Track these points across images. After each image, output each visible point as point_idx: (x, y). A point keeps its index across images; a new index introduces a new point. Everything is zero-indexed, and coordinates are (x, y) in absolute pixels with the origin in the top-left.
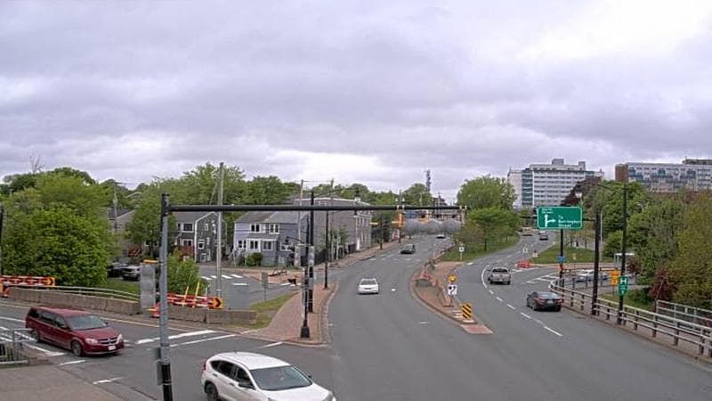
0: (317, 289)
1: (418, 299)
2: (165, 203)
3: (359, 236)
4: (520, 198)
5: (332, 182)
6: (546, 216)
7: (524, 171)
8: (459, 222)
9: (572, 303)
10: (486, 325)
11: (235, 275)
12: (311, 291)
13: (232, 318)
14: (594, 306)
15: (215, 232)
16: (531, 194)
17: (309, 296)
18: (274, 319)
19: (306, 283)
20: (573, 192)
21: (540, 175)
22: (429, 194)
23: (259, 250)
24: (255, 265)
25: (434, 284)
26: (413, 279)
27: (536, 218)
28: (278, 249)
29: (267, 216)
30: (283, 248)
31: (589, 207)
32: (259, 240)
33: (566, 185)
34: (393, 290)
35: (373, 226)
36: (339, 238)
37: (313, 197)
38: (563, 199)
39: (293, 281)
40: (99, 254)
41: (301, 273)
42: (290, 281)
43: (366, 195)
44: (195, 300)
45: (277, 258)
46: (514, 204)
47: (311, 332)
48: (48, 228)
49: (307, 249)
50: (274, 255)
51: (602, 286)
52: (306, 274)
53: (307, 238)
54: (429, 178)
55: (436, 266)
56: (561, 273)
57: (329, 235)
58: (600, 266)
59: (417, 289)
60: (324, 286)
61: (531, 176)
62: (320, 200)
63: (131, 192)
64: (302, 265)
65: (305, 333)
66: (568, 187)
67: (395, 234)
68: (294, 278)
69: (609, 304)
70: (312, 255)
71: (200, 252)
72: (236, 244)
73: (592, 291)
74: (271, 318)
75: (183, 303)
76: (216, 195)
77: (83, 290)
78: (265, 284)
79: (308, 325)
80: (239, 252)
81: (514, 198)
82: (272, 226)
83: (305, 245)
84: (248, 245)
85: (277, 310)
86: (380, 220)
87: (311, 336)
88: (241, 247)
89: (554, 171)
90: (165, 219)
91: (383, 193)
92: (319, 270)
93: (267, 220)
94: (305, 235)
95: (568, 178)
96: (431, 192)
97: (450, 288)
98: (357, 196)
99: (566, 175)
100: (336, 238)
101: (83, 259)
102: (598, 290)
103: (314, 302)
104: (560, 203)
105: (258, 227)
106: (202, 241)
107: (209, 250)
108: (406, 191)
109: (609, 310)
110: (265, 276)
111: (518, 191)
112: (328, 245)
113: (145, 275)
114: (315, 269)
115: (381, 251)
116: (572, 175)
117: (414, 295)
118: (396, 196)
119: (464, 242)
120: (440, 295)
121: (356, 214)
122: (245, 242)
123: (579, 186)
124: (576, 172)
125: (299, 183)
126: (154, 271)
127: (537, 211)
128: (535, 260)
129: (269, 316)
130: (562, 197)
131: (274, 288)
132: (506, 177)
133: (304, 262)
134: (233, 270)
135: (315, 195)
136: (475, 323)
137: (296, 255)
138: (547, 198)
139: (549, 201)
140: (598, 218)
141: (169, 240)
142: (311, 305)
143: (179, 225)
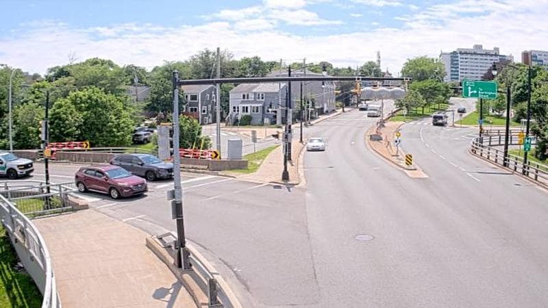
0: (295, 142)
1: (372, 150)
2: (176, 79)
3: (326, 102)
4: (449, 74)
5: (304, 60)
6: (470, 88)
7: (451, 53)
8: (404, 90)
9: (488, 157)
10: (423, 171)
11: (231, 133)
12: (290, 144)
13: (229, 165)
14: (505, 160)
15: (215, 100)
16: (458, 71)
17: (288, 147)
18: (261, 166)
19: (286, 137)
20: (490, 70)
21: (464, 56)
22: (380, 70)
23: (249, 113)
24: (246, 125)
25: (384, 138)
26: (369, 134)
27: (461, 89)
28: (263, 112)
29: (255, 87)
30: (268, 111)
31: (502, 83)
32: (248, 105)
33: (484, 65)
34: (353, 143)
35: (337, 94)
36: (311, 102)
37: (290, 72)
38: (482, 75)
39: (276, 136)
40: (124, 122)
41: (282, 130)
42: (274, 136)
43: (331, 70)
44: (200, 153)
45: (263, 120)
46: (444, 78)
47: (290, 174)
48: (83, 105)
49: (287, 111)
50: (261, 116)
51: (511, 144)
52: (286, 130)
53: (287, 102)
54: (379, 57)
55: (385, 124)
56: (481, 132)
57: (303, 101)
58: (510, 128)
59: (372, 142)
60: (299, 140)
61: (458, 57)
62: (296, 73)
63: (147, 73)
64: (283, 123)
65: (286, 176)
66: (486, 67)
67: (354, 100)
68: (276, 133)
69: (517, 159)
70: (290, 115)
71: (203, 116)
72: (231, 109)
73: (503, 147)
74: (259, 165)
75: (191, 156)
76: (215, 71)
77: (113, 150)
78: (254, 140)
79: (288, 170)
80: (234, 116)
81: (445, 74)
82: (259, 95)
83: (285, 108)
84: (241, 109)
85: (264, 159)
86: (341, 89)
87: (290, 178)
88: (235, 111)
89: (475, 54)
90: (177, 91)
91: (343, 69)
92: (296, 128)
93: (255, 91)
94: (285, 101)
95: (486, 59)
96: (381, 68)
97: (396, 142)
98: (325, 70)
99: (484, 57)
100: (308, 103)
101: (110, 127)
102: (509, 147)
103: (292, 152)
104: (479, 79)
105: (248, 96)
106: (205, 108)
107: (210, 115)
108: (362, 67)
109: (516, 163)
110: (254, 133)
111: (447, 69)
112: (303, 108)
113: (162, 135)
114: (292, 127)
115: (343, 114)
116: (489, 58)
117: (369, 147)
118: (354, 71)
119: (407, 107)
120: (389, 147)
121: (323, 84)
122: (238, 108)
123: (494, 66)
124: (492, 55)
125: (279, 61)
126: (168, 131)
127: (463, 84)
128: (460, 122)
129: (258, 163)
130: (481, 74)
131: (260, 142)
132: (438, 57)
133: (284, 121)
134: (229, 129)
135: (292, 70)
136: (415, 169)
137: (278, 117)
138: (469, 75)
139: (472, 77)
140: (509, 90)
141: (179, 108)
142: (290, 154)
143: (187, 97)
